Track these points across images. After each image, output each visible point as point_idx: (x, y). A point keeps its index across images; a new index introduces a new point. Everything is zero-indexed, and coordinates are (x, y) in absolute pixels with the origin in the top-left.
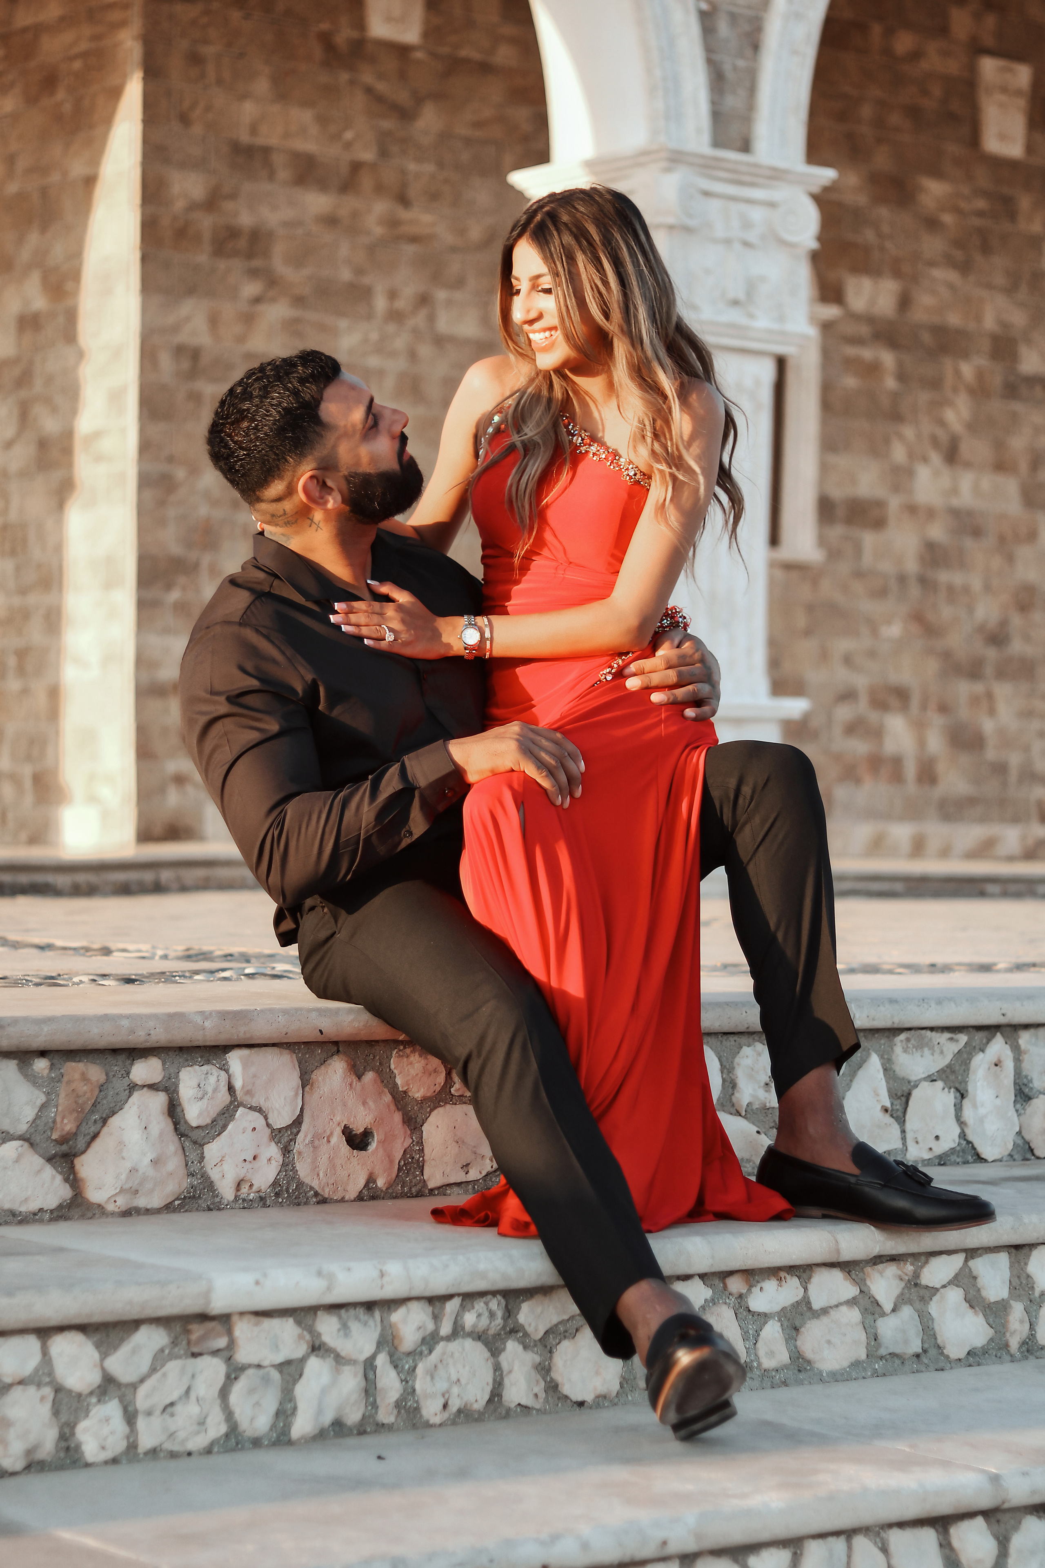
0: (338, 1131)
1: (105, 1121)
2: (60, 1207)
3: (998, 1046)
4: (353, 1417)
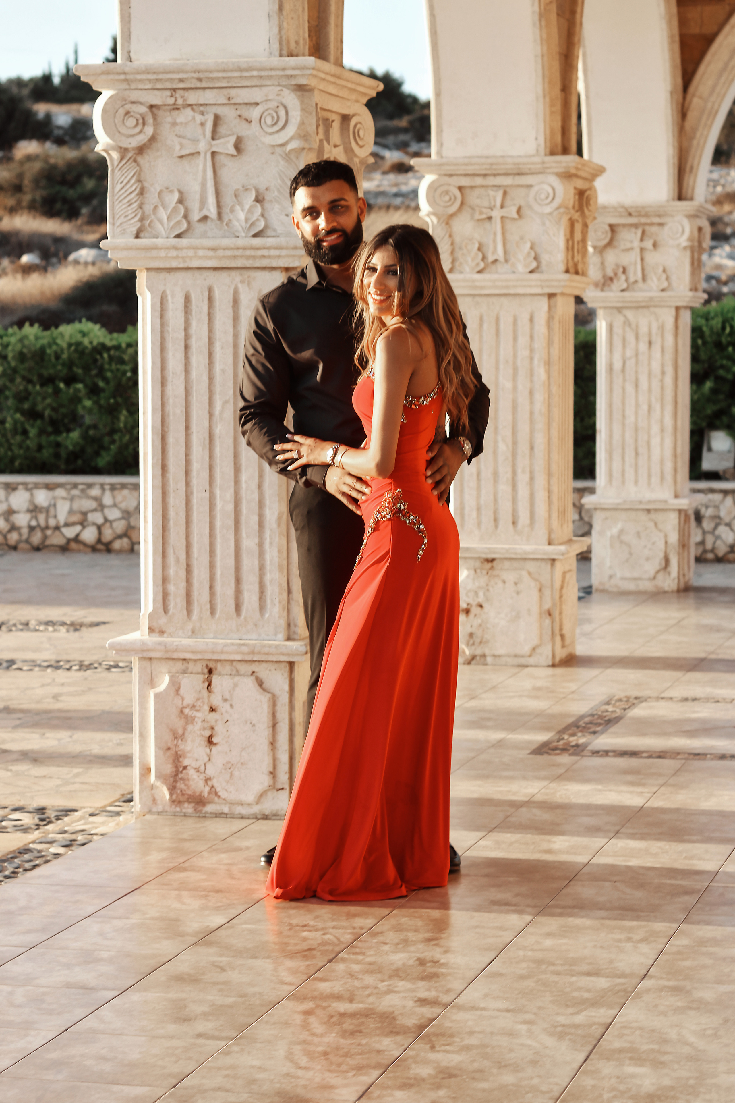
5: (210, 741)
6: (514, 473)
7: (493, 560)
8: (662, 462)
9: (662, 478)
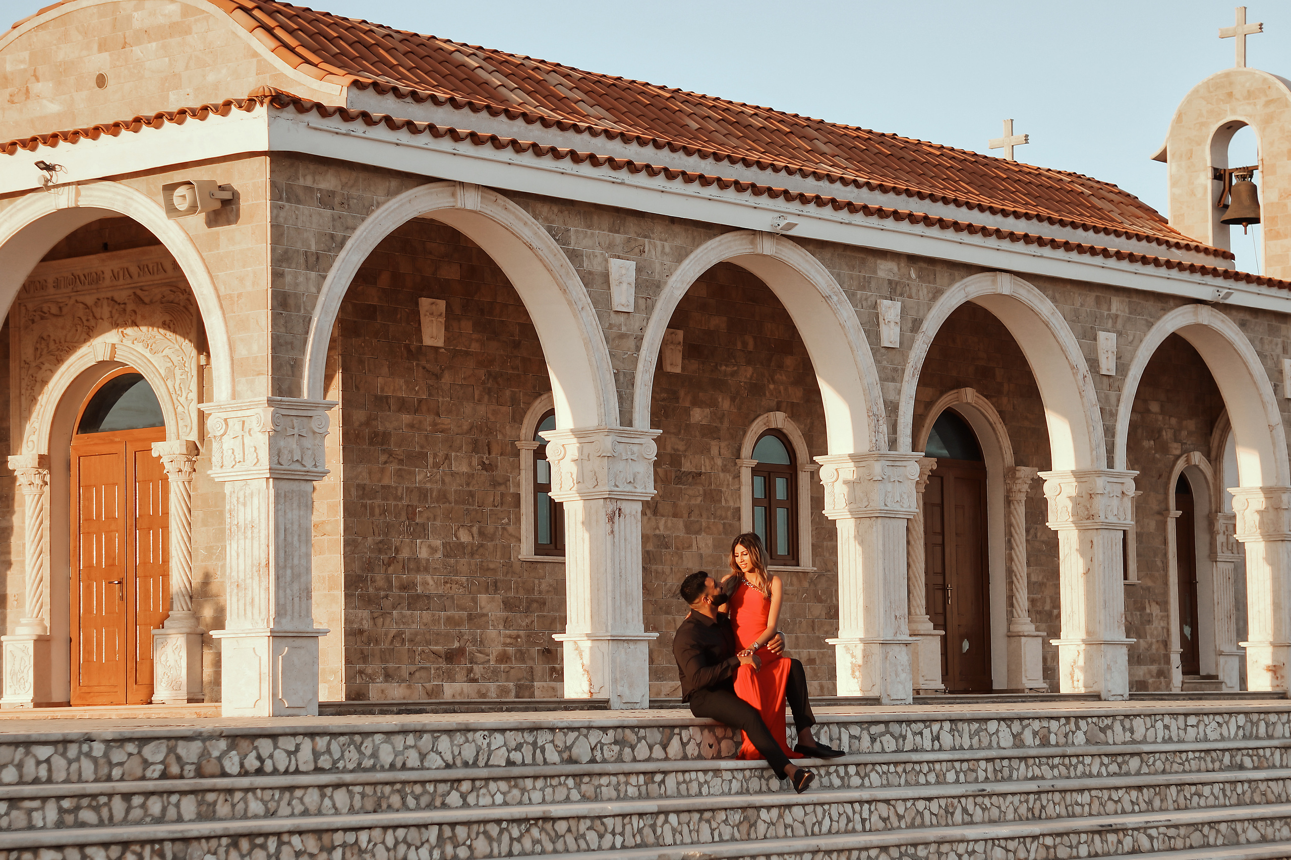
0: (707, 744)
1: (671, 741)
2: (664, 757)
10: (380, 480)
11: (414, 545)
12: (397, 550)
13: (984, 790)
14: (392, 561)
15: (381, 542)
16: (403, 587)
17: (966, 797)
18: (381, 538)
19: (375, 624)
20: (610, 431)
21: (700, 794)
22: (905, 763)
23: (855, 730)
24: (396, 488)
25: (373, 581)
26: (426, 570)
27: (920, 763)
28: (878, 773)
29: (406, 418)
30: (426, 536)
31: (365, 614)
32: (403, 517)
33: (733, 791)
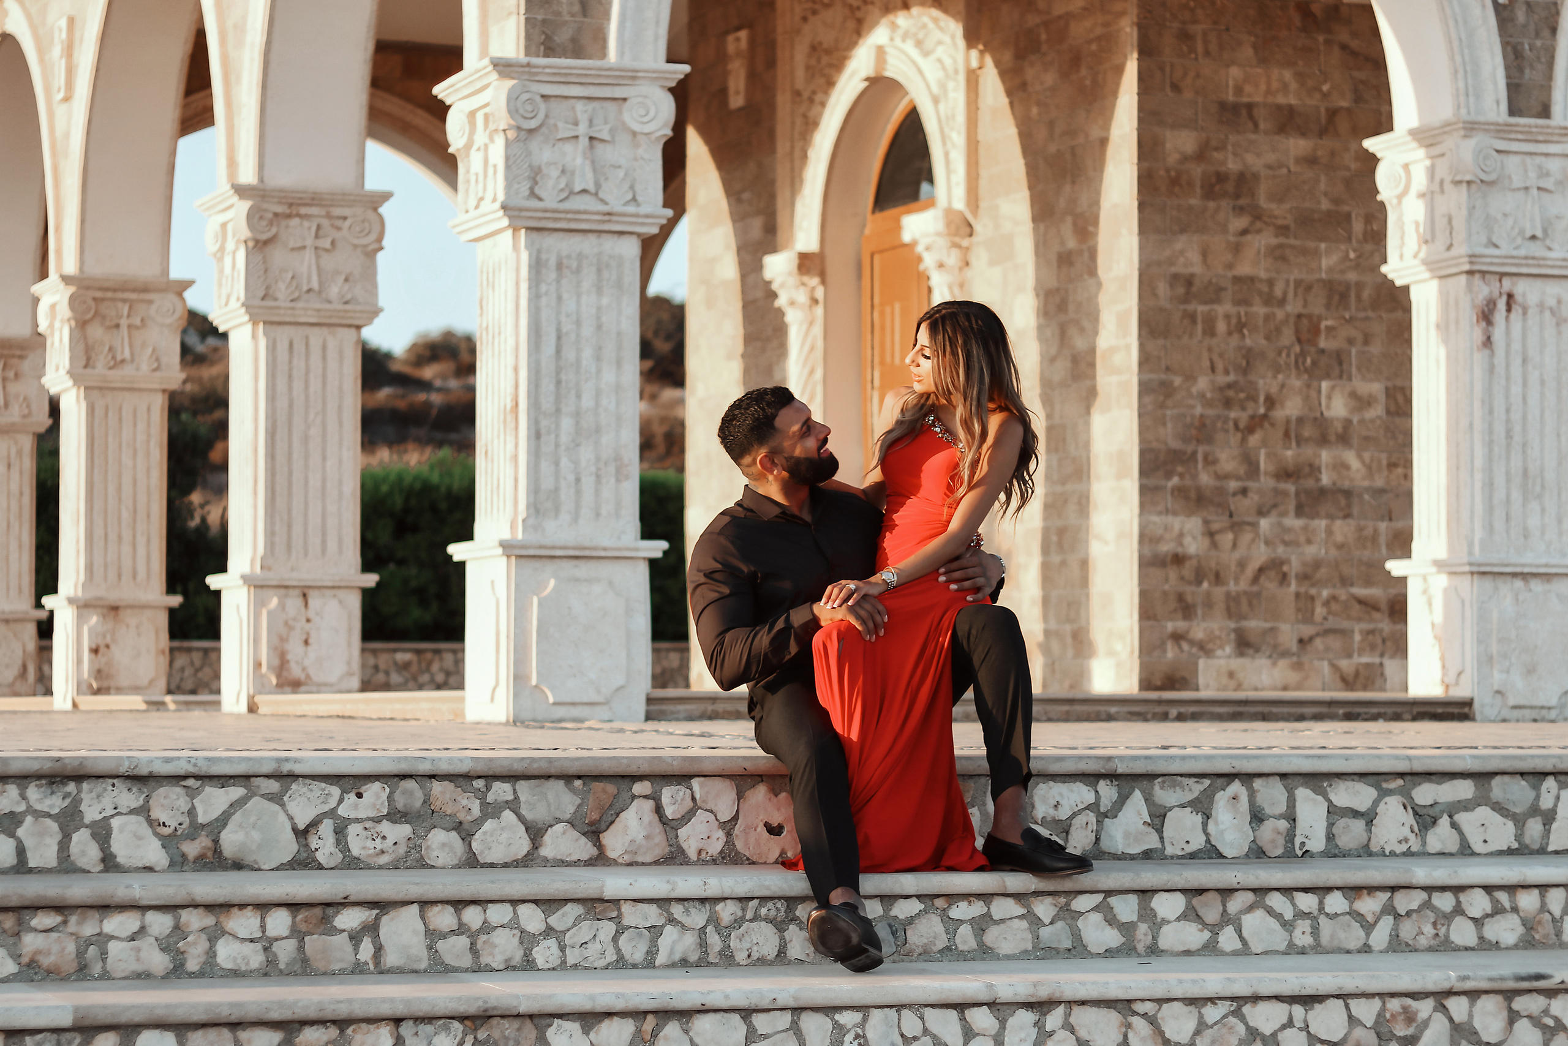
0: (761, 825)
1: (618, 815)
2: (591, 859)
3: (1236, 787)
4: (693, 957)
5: (306, 642)
6: (134, 536)
7: (115, 609)
8: (20, 575)
9: (20, 590)
10: (1230, 266)
11: (1313, 394)
12: (1271, 402)
13: (1539, 977)
14: (1256, 423)
15: (1229, 386)
16: (1285, 474)
17: (1473, 995)
18: (1232, 378)
19: (1214, 545)
20: (1471, 128)
21: (528, 965)
22: (1394, 889)
23: (1359, 796)
24: (1271, 283)
25: (1210, 461)
26: (1344, 439)
27: (1458, 889)
28: (1278, 917)
29: (1297, 146)
30: (1343, 375)
31: (1193, 525)
32: (1287, 337)
33: (661, 959)
